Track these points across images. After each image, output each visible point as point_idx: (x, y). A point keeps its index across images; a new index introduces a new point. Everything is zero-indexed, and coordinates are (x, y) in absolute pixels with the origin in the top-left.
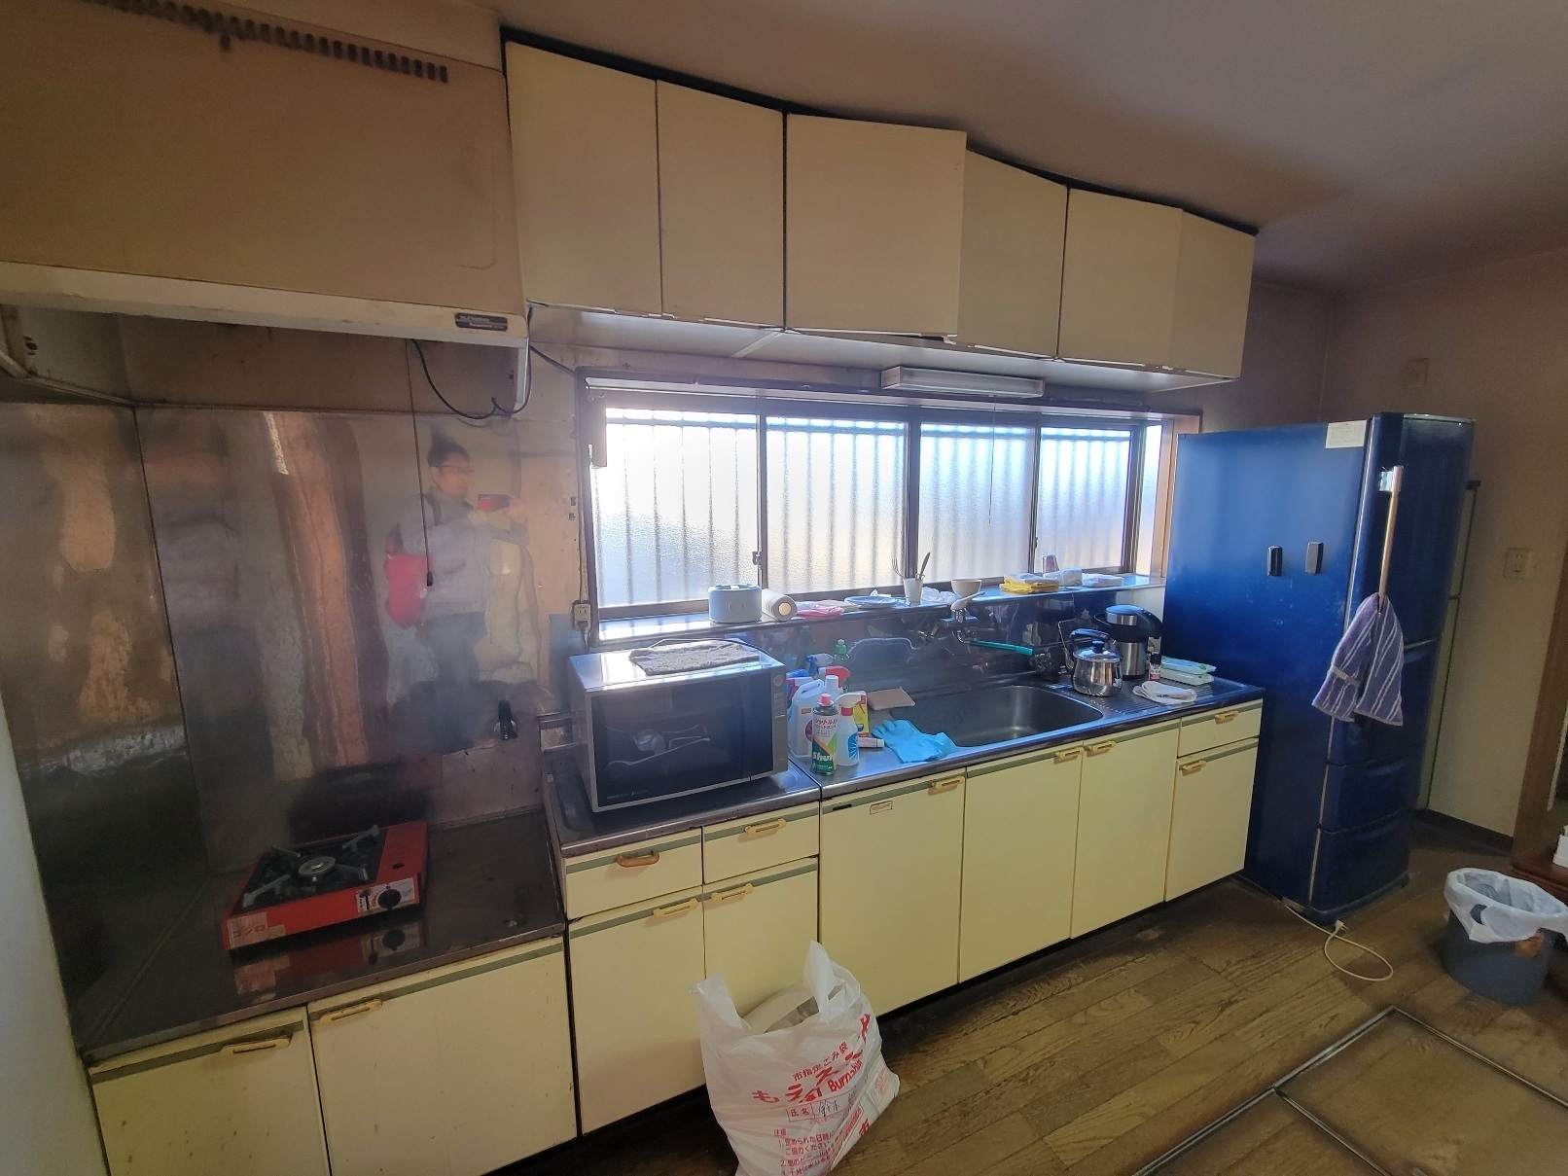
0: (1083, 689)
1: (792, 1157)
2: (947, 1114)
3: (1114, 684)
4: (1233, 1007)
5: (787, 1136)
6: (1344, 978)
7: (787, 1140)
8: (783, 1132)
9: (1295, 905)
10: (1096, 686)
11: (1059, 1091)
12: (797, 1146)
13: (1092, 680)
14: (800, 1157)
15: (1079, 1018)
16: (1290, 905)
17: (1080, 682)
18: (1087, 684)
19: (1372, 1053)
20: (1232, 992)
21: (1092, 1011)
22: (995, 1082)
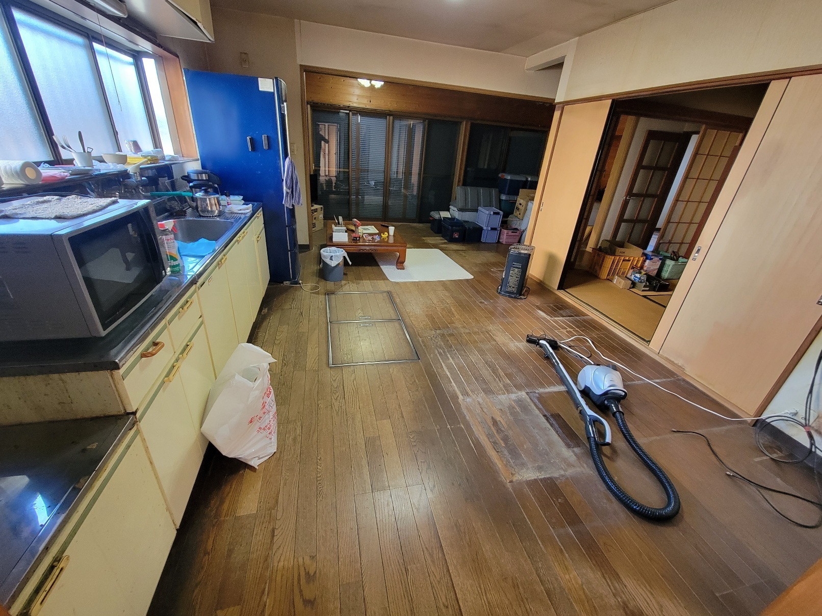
0: (206, 214)
1: (270, 431)
2: (280, 389)
3: (221, 209)
4: (303, 313)
5: (263, 428)
6: (314, 293)
7: (264, 429)
8: (260, 428)
9: (288, 282)
10: (212, 211)
11: (296, 359)
12: (268, 426)
13: (209, 209)
14: (272, 428)
15: (277, 342)
16: (287, 283)
17: (203, 211)
18: (208, 211)
19: (333, 304)
20: (299, 311)
21: (277, 338)
22: (280, 371)
